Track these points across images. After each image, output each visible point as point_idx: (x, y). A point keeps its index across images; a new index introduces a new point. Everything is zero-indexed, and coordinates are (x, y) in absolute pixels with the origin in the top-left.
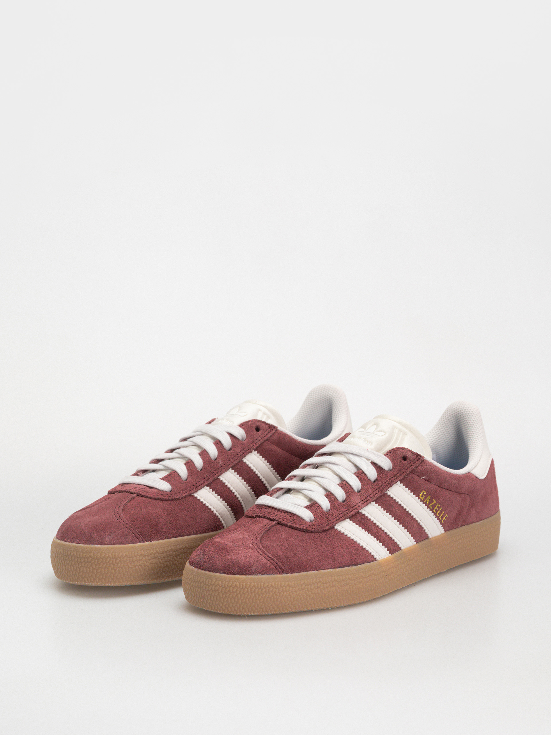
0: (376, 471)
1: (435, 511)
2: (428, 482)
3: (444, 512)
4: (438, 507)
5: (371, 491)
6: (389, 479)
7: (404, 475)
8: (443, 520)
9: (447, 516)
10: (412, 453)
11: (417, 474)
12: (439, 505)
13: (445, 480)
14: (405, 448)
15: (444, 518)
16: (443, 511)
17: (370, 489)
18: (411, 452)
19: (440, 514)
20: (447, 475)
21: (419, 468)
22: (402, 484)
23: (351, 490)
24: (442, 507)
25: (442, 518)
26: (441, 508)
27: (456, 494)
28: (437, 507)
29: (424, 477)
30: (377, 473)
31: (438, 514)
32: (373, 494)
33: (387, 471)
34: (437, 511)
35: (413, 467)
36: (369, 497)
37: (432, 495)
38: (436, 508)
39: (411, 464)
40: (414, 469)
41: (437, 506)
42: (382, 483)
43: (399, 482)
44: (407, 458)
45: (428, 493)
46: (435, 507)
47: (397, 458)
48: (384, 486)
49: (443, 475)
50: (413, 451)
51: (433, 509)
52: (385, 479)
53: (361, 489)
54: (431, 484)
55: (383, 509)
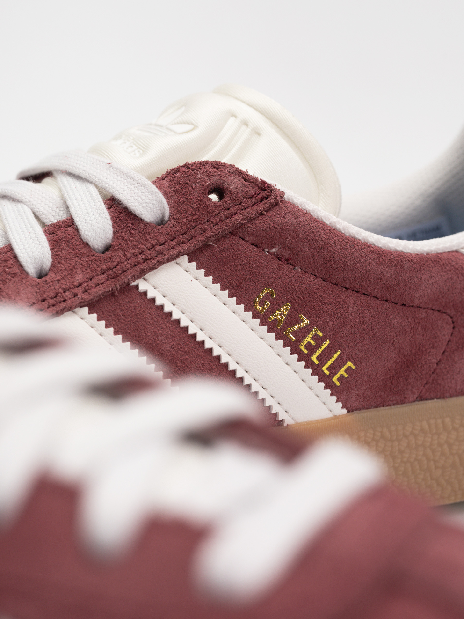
0: (110, 222)
1: (306, 347)
2: (286, 266)
3: (339, 352)
4: (316, 337)
5: (81, 276)
6: (149, 246)
7: (203, 239)
8: (338, 376)
9: (354, 367)
10: (246, 180)
11: (251, 239)
12: (319, 333)
13: (344, 263)
14: (224, 165)
15: (342, 372)
16: (336, 352)
17: (79, 271)
18: (243, 177)
19: (323, 358)
20: (354, 250)
21: (260, 222)
22: (194, 264)
23: (16, 270)
24: (330, 339)
25: (333, 369)
26: (328, 342)
27: (386, 305)
28: (313, 338)
29: (274, 250)
30: (113, 227)
31: (317, 358)
32: (85, 284)
33: (147, 224)
34: (312, 349)
35: (239, 218)
36: (67, 293)
37: (297, 303)
38: (309, 339)
39: (232, 210)
40: (243, 224)
41: (310, 336)
42: (125, 255)
43: (186, 258)
44: (225, 192)
45: (281, 295)
46: (305, 337)
47: (190, 189)
48: (129, 266)
49: (338, 247)
50: (251, 173)
51: (299, 341)
52: (135, 247)
53: (50, 270)
54: (297, 271)
55: (112, 329)
